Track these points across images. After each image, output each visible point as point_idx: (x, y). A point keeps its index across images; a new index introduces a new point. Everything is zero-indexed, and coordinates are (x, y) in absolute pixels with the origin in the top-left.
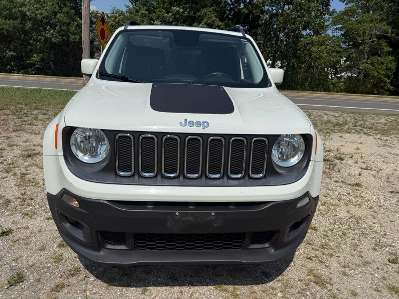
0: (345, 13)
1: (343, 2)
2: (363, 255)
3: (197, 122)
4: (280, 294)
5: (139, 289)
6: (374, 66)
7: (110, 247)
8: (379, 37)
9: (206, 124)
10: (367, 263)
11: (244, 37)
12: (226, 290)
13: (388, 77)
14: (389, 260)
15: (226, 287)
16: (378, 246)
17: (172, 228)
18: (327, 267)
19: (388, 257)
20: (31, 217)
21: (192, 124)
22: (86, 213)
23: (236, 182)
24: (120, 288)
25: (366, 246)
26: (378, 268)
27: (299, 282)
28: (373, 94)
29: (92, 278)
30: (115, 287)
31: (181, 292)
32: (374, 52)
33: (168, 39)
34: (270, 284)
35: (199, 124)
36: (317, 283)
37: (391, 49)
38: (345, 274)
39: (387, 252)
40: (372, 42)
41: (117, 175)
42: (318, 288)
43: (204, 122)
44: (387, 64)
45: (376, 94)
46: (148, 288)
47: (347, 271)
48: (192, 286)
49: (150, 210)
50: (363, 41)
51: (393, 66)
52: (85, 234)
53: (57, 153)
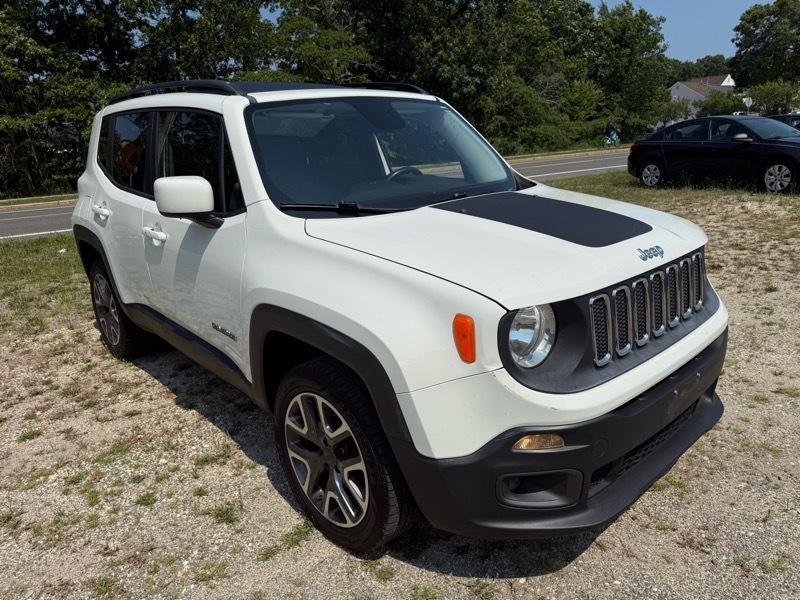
40: (344, 78)
50: (332, 77)
52: (560, 492)
53: (483, 368)
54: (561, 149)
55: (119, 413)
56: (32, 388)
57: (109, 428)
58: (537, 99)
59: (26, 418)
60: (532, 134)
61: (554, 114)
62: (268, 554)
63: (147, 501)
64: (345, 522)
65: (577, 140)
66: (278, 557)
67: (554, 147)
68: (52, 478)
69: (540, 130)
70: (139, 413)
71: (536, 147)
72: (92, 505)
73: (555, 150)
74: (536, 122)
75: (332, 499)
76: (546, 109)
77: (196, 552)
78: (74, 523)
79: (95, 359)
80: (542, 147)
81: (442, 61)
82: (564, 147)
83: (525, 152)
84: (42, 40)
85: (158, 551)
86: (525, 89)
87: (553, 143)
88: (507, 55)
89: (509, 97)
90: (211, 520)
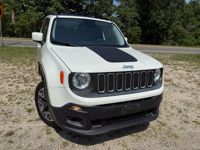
0: (120, 7)
1: (117, 1)
2: (170, 111)
3: (129, 66)
4: (153, 132)
5: (100, 144)
6: (133, 31)
7: (94, 127)
8: (134, 19)
9: (132, 67)
10: (173, 114)
11: (112, 23)
12: (134, 136)
13: (139, 36)
14: (178, 112)
15: (133, 134)
16: (172, 107)
17: (123, 113)
18: (162, 118)
19: (178, 111)
20: (18, 122)
21: (127, 67)
22: (87, 113)
23: (143, 90)
24: (92, 146)
25: (169, 108)
26: (177, 115)
27: (157, 126)
28: (133, 43)
29: (76, 145)
30: (90, 146)
31: (118, 141)
32: (133, 25)
33: (79, 23)
34: (148, 129)
35: (129, 67)
36: (162, 125)
37: (139, 24)
38: (169, 120)
39: (176, 109)
40: (131, 20)
41: (98, 93)
42: (164, 127)
43: (131, 66)
44: (138, 30)
45: (134, 44)
46: (104, 143)
47: (168, 118)
48: (121, 137)
49: (113, 106)
50: (128, 20)
51: (140, 31)
52: (82, 124)
53: (64, 86)
54: (190, 46)
55: (30, 85)
56: (19, 76)
57: (26, 87)
58: (185, 32)
59: (13, 82)
60: (182, 41)
61: (190, 36)
62: (30, 121)
63: (18, 103)
64: (51, 120)
65: (196, 44)
66: (32, 122)
67: (188, 45)
68: (7, 94)
69: (184, 40)
70: (33, 86)
71: (182, 45)
72: (8, 101)
73: (188, 46)
74: (184, 38)
75: (48, 114)
76: (187, 35)
77: (18, 116)
78: (3, 103)
79: (35, 73)
80: (184, 45)
81: (158, 18)
82: (191, 46)
83: (179, 45)
84: (64, 5)
85: (11, 113)
86: (182, 28)
87: (187, 44)
88: (179, 19)
89: (177, 30)
90: (26, 110)
